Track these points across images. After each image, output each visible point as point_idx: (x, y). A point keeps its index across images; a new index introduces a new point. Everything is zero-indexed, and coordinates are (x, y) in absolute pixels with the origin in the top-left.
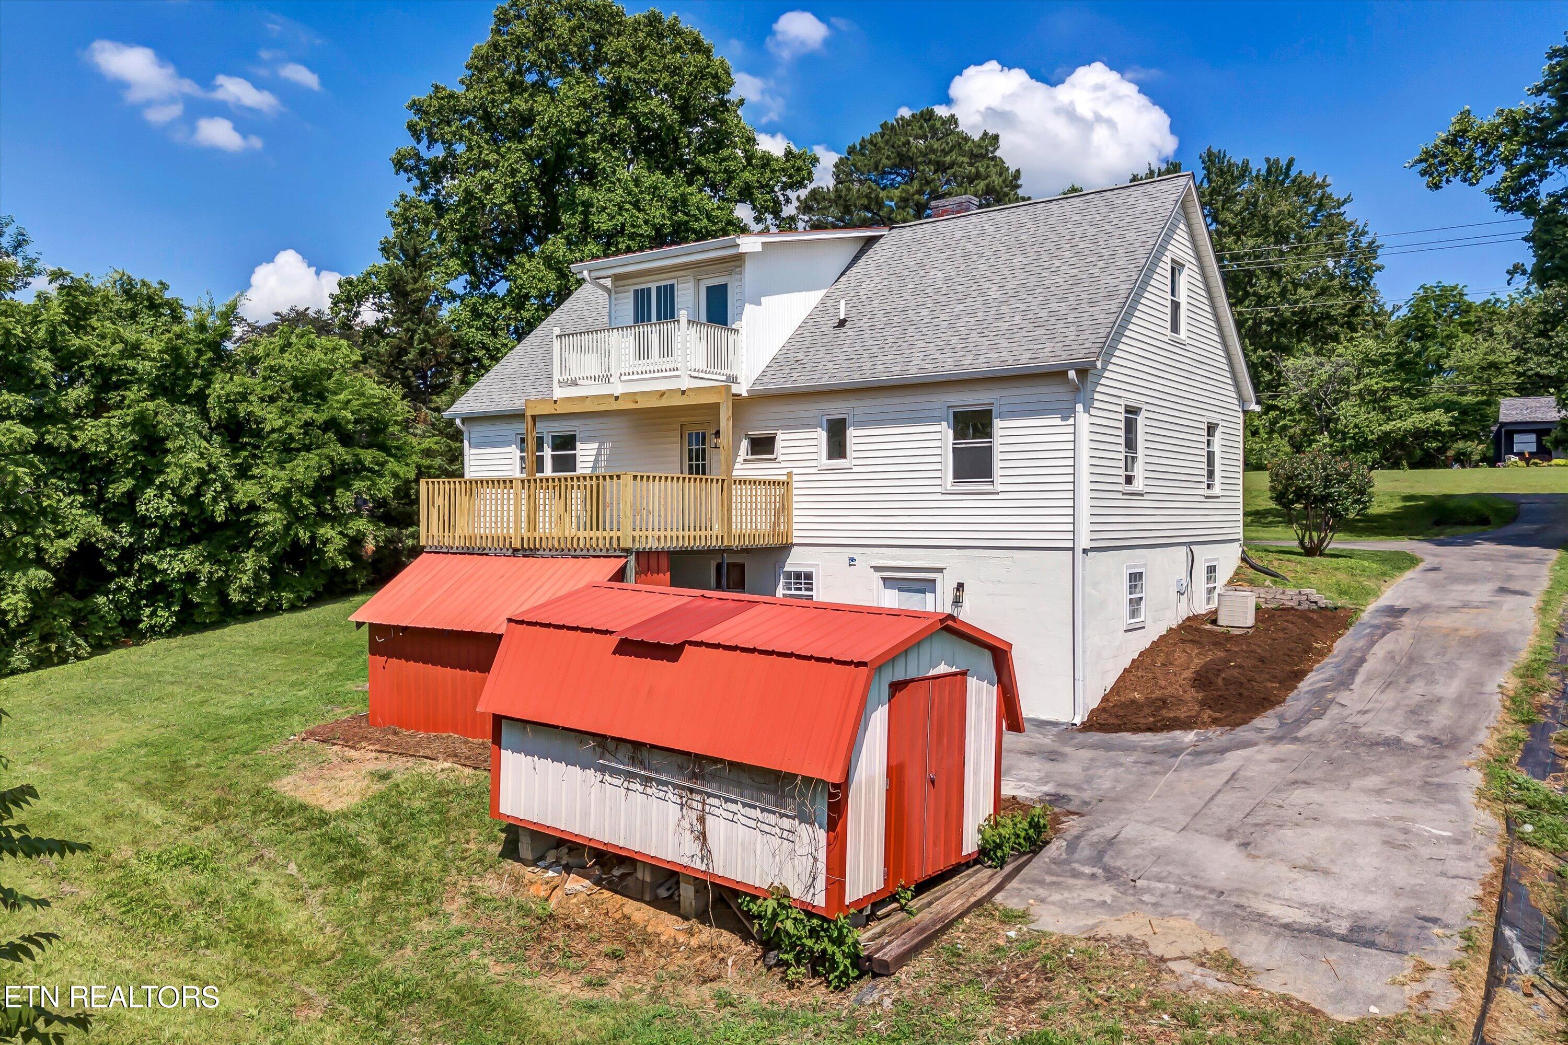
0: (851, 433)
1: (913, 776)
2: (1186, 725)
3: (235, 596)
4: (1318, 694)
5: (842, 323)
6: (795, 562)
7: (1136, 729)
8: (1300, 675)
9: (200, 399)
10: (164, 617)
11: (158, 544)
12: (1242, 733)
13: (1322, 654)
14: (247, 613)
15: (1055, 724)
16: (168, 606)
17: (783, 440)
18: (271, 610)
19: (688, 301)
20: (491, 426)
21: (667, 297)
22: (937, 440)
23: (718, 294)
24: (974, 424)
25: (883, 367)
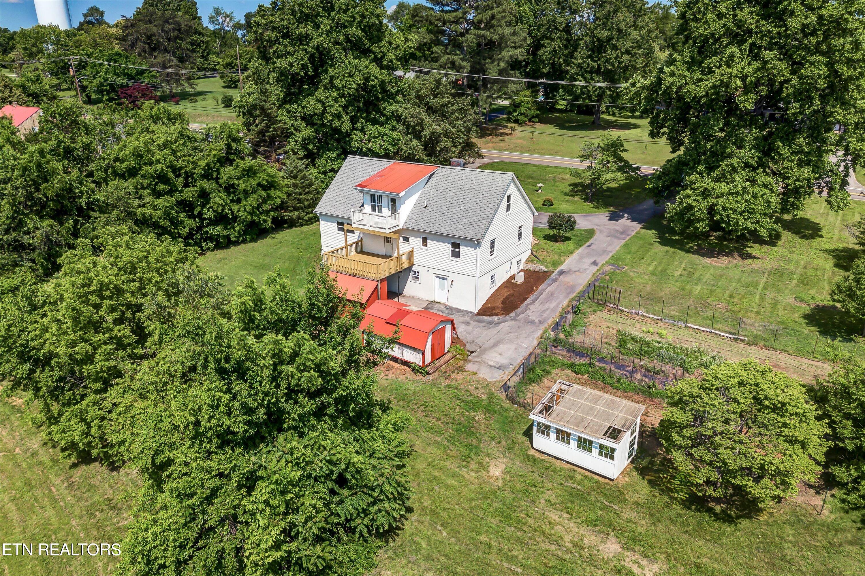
0: (428, 241)
1: (436, 345)
2: (496, 315)
3: (233, 239)
4: (527, 305)
5: (425, 207)
6: (414, 268)
7: (487, 315)
8: (526, 299)
9: (217, 179)
10: (211, 245)
11: (208, 225)
12: (507, 318)
13: (535, 291)
14: (237, 243)
15: (471, 312)
16: (212, 242)
17: (411, 239)
18: (244, 241)
19: (386, 202)
20: (329, 217)
21: (380, 198)
22: (448, 248)
23: (393, 201)
24: (456, 246)
25: (435, 228)
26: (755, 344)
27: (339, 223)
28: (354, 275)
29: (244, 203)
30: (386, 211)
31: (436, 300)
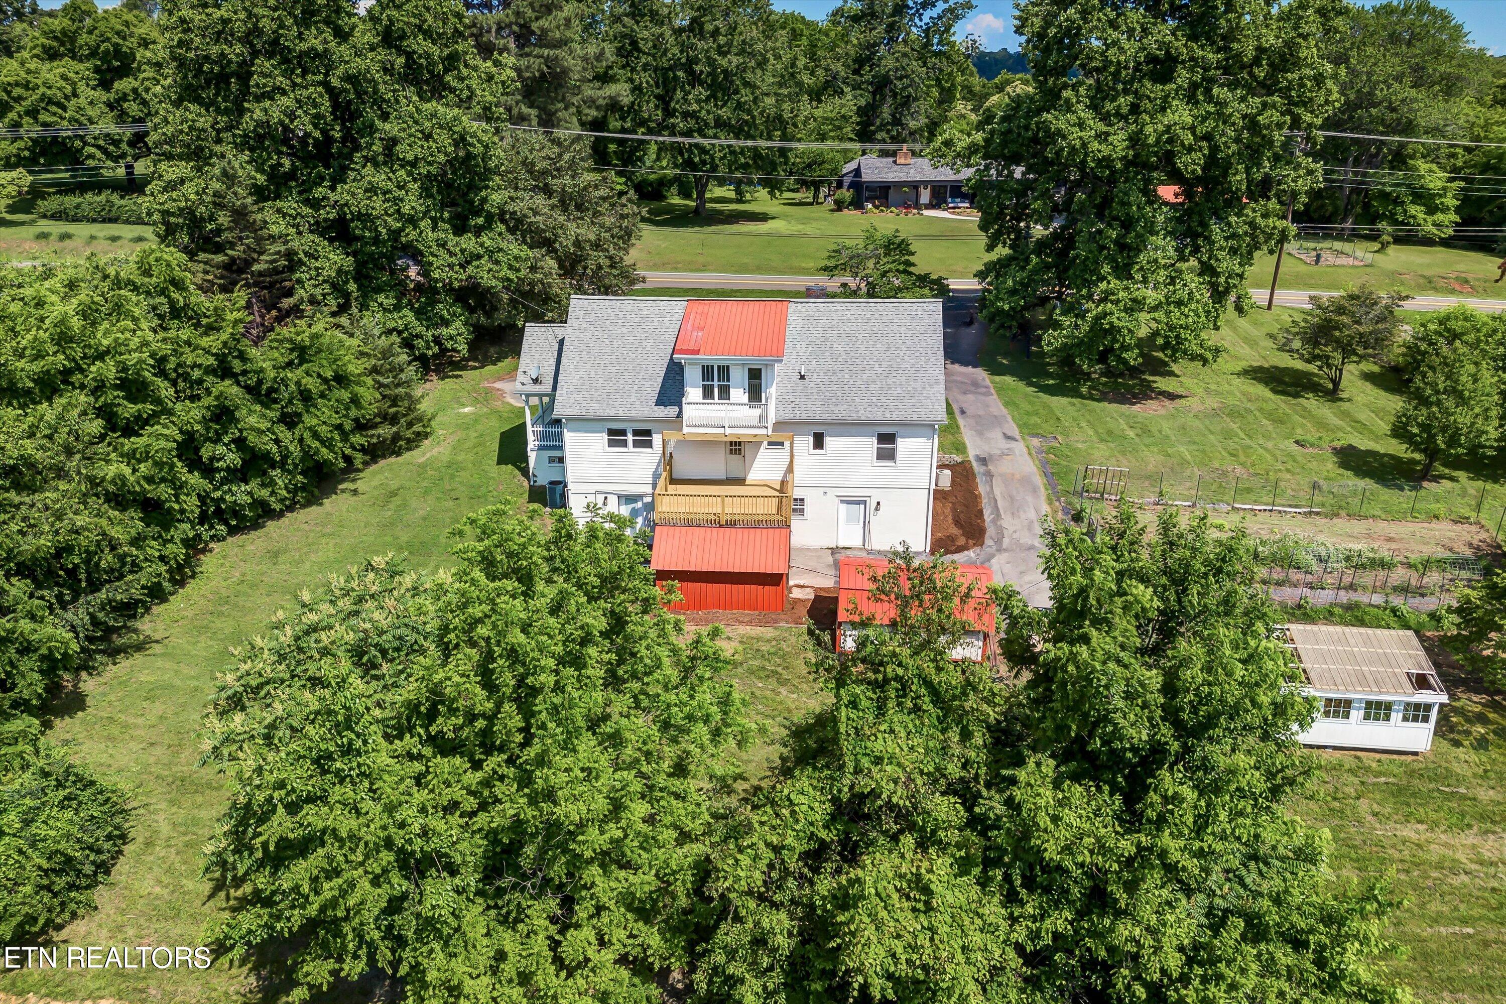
0: (826, 439)
2: (965, 548)
4: (993, 522)
5: (803, 377)
7: (952, 553)
12: (987, 549)
13: (980, 498)
17: (788, 440)
19: (739, 376)
20: (586, 423)
21: (724, 371)
22: (870, 444)
23: (755, 375)
24: (886, 438)
25: (843, 412)
26: (1337, 515)
27: (611, 432)
28: (731, 524)
29: (309, 421)
30: (738, 394)
31: (841, 545)
